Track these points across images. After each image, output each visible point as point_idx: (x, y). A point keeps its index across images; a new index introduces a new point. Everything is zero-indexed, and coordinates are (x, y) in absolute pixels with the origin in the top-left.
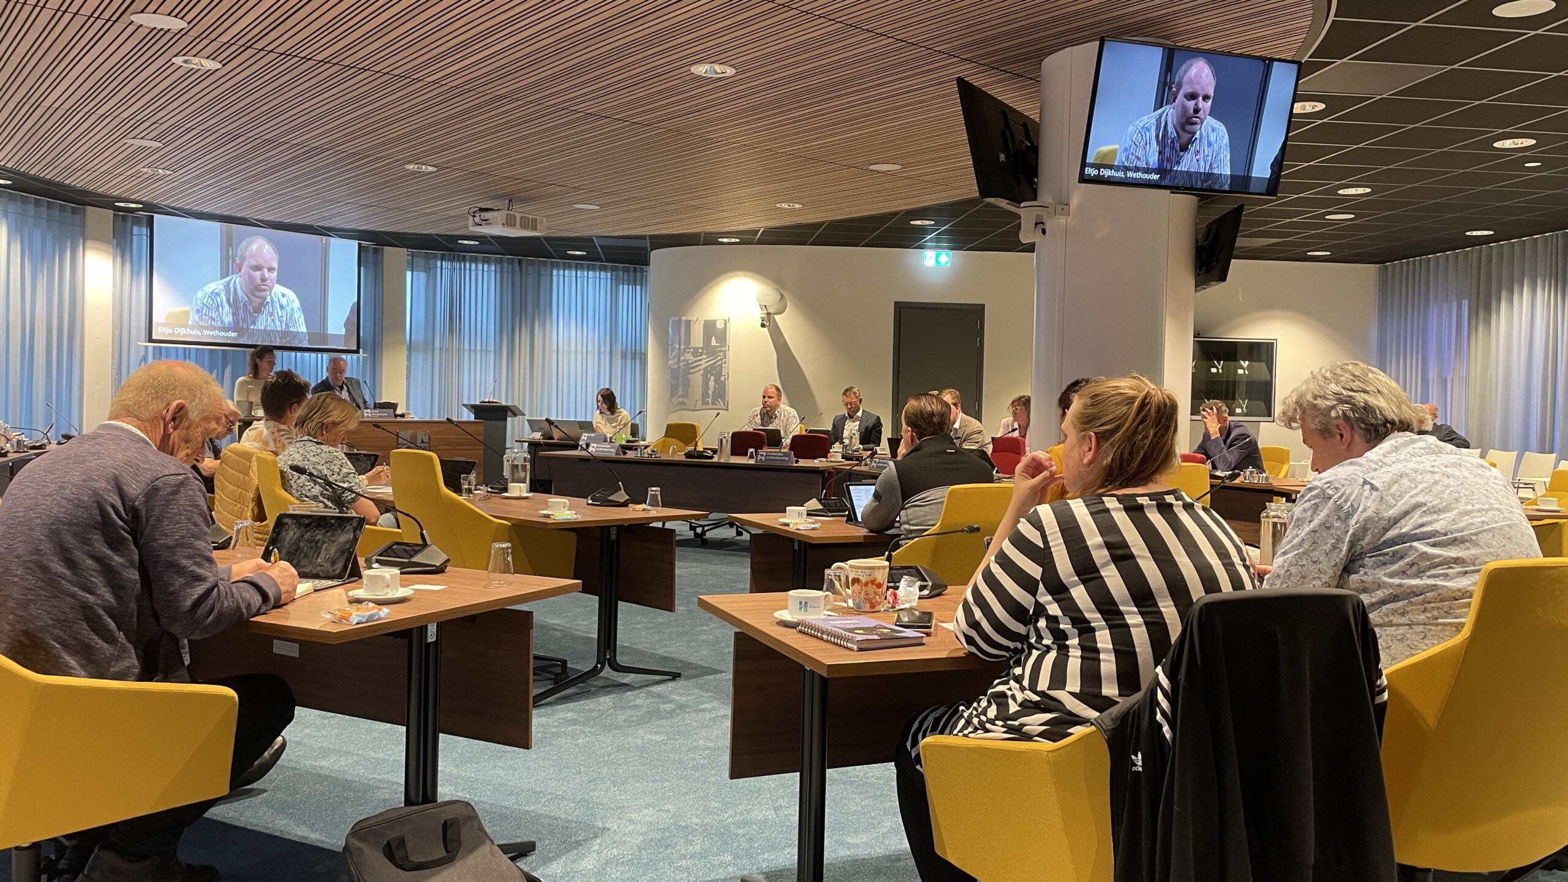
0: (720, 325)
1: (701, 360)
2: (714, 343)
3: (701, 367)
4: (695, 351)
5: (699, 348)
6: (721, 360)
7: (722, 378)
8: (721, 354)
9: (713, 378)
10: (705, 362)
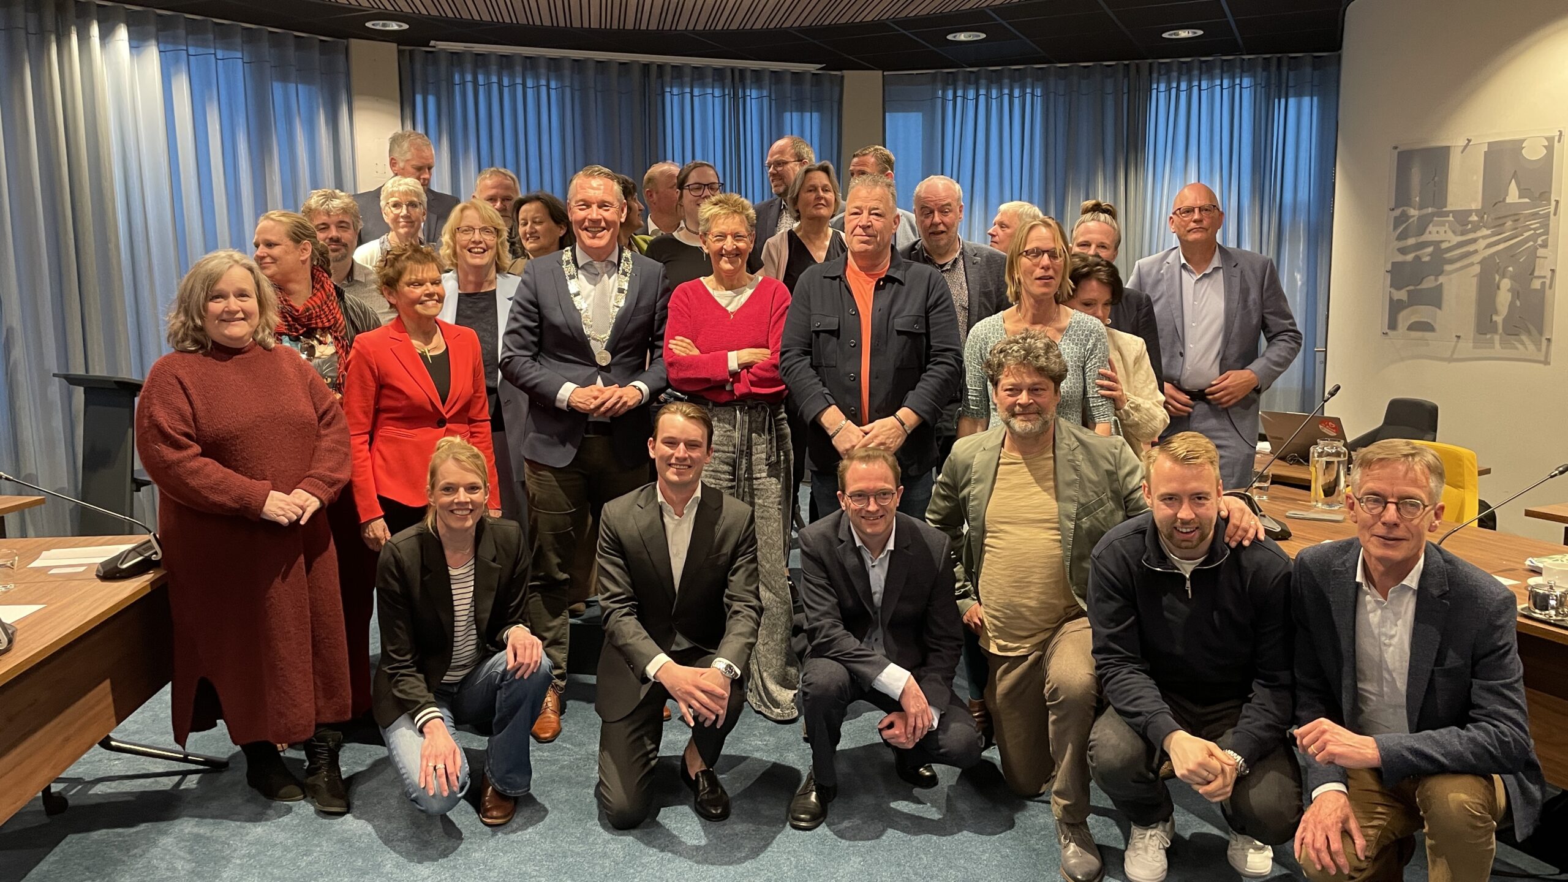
0: (1533, 152)
1: (1475, 240)
2: (1513, 195)
3: (1476, 258)
4: (1462, 217)
5: (1469, 212)
6: (1534, 238)
7: (1536, 284)
8: (1534, 224)
9: (1506, 284)
10: (1485, 243)
